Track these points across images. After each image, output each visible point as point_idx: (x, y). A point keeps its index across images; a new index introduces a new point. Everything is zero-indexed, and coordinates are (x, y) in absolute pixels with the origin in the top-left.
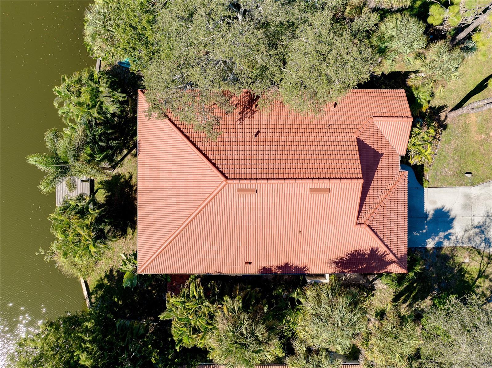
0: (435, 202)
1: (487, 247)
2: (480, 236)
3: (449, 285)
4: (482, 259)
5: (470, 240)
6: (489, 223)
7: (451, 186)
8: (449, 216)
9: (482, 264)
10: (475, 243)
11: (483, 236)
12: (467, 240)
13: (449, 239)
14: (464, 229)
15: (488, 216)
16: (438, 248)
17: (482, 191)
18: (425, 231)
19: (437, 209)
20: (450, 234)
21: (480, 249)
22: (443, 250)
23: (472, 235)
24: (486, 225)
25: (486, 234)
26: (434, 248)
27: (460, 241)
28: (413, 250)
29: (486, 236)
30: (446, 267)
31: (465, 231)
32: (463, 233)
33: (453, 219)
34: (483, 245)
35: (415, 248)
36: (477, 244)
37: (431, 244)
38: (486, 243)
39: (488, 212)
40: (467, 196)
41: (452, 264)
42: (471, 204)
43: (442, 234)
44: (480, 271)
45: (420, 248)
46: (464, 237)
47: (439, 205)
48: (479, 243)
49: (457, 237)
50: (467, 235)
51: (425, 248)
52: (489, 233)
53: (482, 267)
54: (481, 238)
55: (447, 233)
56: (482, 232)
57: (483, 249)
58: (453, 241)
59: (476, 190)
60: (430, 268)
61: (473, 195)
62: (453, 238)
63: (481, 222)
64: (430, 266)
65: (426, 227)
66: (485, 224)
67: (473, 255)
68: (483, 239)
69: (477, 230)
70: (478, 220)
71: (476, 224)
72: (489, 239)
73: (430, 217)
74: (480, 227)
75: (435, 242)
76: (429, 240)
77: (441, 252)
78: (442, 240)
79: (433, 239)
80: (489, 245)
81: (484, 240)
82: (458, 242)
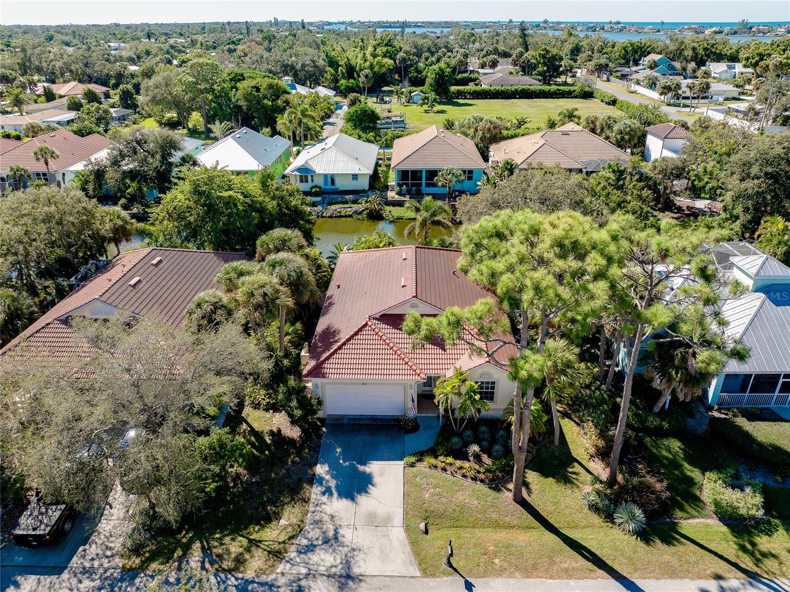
0: (382, 474)
1: (300, 549)
2: (321, 538)
3: (250, 498)
4: (280, 543)
5: (316, 522)
6: (340, 551)
7: (406, 497)
8: (359, 493)
9: (271, 543)
10: (309, 530)
11: (320, 543)
12: (317, 518)
13: (324, 493)
14: (336, 514)
15: (354, 550)
16: (313, 480)
17: (395, 543)
18: (341, 462)
19: (372, 478)
20: (331, 494)
21: (299, 538)
22: (308, 487)
23: (324, 526)
24: (337, 548)
25: (323, 547)
26: (314, 474)
27: (318, 508)
28: (317, 450)
29: (318, 547)
30: (281, 492)
31: (332, 515)
32: (328, 513)
33: (353, 499)
34: (305, 542)
35: (319, 452)
36: (309, 532)
37: (321, 470)
38: (306, 546)
39: (360, 550)
40: (387, 521)
41: (283, 501)
42: (376, 524)
43: (333, 483)
44: (260, 541)
45: (318, 457)
46: (322, 514)
47: (377, 479)
48: (309, 536)
49: (325, 504)
50: (326, 518)
51: (316, 464)
52: (324, 551)
53: (266, 543)
54: (317, 539)
55: (334, 490)
56: (326, 541)
57: (298, 542)
58: (319, 498)
59: (398, 533)
60: (286, 470)
61: (390, 528)
62: (325, 499)
63: (344, 540)
64: (288, 470)
65: (347, 463)
66: (339, 546)
67: (290, 529)
68: (315, 543)
69: (331, 533)
70: (348, 535)
71: (342, 531)
72: (312, 551)
73: (361, 468)
74: (336, 538)
75: (324, 475)
76: (326, 468)
77: (307, 483)
78: (324, 484)
79: (328, 473)
80: (303, 551)
81: (312, 544)
82: (317, 505)
